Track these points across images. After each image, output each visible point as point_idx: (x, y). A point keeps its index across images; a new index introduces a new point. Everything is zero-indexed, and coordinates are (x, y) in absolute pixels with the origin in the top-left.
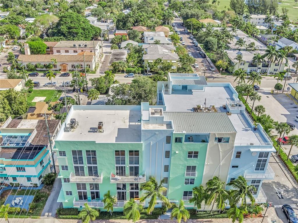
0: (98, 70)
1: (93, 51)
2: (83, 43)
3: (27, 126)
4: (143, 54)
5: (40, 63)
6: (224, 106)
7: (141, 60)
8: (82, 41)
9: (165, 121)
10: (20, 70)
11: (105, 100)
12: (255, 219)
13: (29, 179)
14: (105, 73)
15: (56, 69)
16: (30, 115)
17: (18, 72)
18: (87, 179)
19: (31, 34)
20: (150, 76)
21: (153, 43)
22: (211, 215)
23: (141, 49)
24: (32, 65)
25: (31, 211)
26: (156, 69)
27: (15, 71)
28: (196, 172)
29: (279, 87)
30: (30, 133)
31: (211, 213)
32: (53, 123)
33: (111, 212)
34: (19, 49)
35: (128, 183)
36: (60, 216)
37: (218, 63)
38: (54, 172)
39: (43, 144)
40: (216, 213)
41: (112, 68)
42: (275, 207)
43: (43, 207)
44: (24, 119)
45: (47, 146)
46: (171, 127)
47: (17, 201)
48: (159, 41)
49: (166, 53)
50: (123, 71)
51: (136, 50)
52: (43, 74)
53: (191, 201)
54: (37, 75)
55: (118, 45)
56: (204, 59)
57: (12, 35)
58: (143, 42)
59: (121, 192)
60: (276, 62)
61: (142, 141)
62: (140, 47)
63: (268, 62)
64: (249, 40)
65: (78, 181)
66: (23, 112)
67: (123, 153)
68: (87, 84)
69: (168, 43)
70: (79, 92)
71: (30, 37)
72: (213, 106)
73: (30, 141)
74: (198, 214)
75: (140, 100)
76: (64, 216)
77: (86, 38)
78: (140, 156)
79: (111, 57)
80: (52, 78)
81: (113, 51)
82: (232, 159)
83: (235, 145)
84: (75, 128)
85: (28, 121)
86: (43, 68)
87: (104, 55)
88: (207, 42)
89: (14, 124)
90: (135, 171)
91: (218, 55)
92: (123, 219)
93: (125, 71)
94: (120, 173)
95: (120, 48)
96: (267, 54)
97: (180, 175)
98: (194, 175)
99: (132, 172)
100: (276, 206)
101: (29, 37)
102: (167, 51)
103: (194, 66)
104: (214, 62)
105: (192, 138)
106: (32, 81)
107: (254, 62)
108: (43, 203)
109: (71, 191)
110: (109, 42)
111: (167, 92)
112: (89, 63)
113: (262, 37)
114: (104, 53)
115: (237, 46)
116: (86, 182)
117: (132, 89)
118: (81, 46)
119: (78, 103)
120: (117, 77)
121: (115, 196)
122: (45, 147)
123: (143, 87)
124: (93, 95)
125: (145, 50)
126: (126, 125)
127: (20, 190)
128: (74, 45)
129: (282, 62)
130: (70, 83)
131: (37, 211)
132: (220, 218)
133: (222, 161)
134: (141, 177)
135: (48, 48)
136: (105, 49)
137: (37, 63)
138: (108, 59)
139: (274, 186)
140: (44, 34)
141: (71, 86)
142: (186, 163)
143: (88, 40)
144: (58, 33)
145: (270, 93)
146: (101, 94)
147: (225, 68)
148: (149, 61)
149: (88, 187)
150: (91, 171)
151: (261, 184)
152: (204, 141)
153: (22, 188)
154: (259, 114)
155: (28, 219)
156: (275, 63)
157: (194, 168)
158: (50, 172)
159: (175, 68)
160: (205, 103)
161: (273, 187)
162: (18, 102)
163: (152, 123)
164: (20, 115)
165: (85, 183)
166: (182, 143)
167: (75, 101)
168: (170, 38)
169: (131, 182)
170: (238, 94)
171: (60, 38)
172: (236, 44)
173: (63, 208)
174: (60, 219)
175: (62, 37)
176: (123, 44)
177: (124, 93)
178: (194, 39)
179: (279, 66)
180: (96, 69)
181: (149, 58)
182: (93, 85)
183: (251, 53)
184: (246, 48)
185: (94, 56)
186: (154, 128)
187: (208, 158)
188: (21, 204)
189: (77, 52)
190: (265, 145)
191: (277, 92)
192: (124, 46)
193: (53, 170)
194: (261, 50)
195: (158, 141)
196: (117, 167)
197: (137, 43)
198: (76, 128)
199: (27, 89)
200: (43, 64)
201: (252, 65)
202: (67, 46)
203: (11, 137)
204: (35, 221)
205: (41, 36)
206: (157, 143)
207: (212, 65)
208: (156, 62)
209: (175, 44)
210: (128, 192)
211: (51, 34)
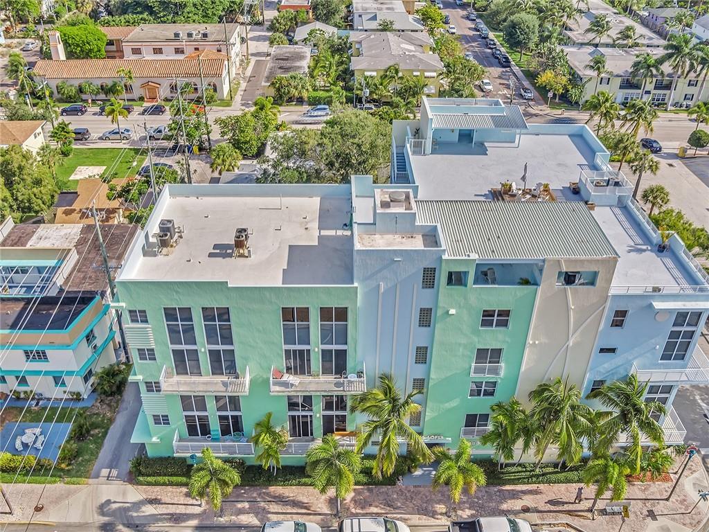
0: (238, 98)
1: (223, 48)
2: (197, 29)
3: (52, 241)
4: (352, 55)
5: (91, 81)
6: (573, 186)
7: (346, 71)
8: (196, 25)
9: (418, 224)
10: (41, 99)
11: (256, 172)
12: (652, 484)
13: (58, 380)
14: (256, 104)
15: (130, 96)
16: (63, 213)
17: (35, 105)
18: (207, 383)
19: (70, 10)
20: (370, 111)
21: (375, 28)
22: (538, 476)
23: (345, 43)
24: (71, 86)
25: (63, 466)
26: (385, 93)
27: (28, 101)
28: (502, 364)
29: (699, 139)
30: (62, 260)
31: (537, 470)
32: (122, 234)
33: (274, 468)
34: (38, 49)
35: (318, 394)
36: (141, 478)
37: (544, 79)
38: (123, 359)
39: (93, 289)
40: (550, 470)
41: (272, 92)
42: (703, 453)
43: (95, 454)
44: (47, 223)
45: (103, 294)
46: (436, 243)
47: (28, 437)
48: (391, 23)
49: (411, 54)
50: (300, 101)
51: (332, 46)
52: (97, 109)
53: (486, 439)
54: (83, 113)
55: (287, 35)
56: (504, 70)
57: (21, 13)
58: (351, 27)
59: (299, 416)
60: (692, 75)
61: (355, 281)
62: (343, 40)
63: (670, 75)
64: (621, 22)
65: (184, 390)
66: (42, 205)
67: (304, 314)
68: (208, 133)
69: (414, 29)
70: (187, 154)
71: (67, 16)
72: (546, 186)
73: (59, 280)
74: (503, 473)
75: (347, 172)
76: (149, 479)
77: (206, 17)
78: (350, 323)
79: (269, 64)
80: (120, 118)
81: (273, 50)
82: (601, 328)
83: (612, 292)
84: (172, 246)
85: (57, 229)
86: (98, 93)
87: (253, 60)
88: (514, 25)
89: (20, 237)
90: (337, 363)
91: (542, 57)
92: (305, 484)
93: (306, 99)
94: (295, 368)
95: (291, 41)
96: (670, 56)
97: (458, 372)
98: (495, 371)
99: (327, 365)
100: (706, 449)
101: (63, 19)
102: (412, 48)
103: (479, 86)
104: (531, 76)
105: (494, 273)
106: (70, 126)
107: (634, 76)
108: (96, 443)
109: (166, 414)
110: (265, 30)
111: (418, 148)
112: (214, 80)
113: (651, 14)
114: (252, 55)
115: (591, 36)
116: (206, 392)
117: (326, 141)
118: (194, 36)
119: (186, 180)
120: (286, 114)
121: (283, 428)
122: (98, 297)
123: (354, 137)
124: (223, 161)
125: (357, 46)
126: (311, 238)
127: (36, 408)
128: (177, 35)
129: (705, 76)
130: (167, 129)
131: (80, 464)
132: (559, 482)
133: (574, 336)
134: (352, 377)
135: (110, 43)
136: (254, 46)
137: (82, 81)
138: (263, 69)
139: (697, 397)
140: (101, 9)
141: (168, 138)
142: (476, 339)
143: (211, 23)
144: (135, 5)
145: (676, 156)
146: (245, 157)
147: (561, 91)
148: (367, 74)
149: (211, 405)
150: (217, 361)
151: (672, 397)
152: (526, 282)
153: (41, 403)
154: (652, 209)
155: (56, 485)
156: (688, 79)
157: (496, 354)
158: (114, 360)
159: (433, 91)
160: (524, 178)
161: (695, 400)
162: (29, 180)
163: (382, 233)
164: (37, 212)
165: (201, 394)
166: (466, 286)
167: (179, 177)
168: (418, 17)
169: (325, 391)
170: (608, 153)
171: (141, 19)
172: (588, 30)
173: (148, 458)
174: (139, 487)
175: (145, 15)
176: (301, 33)
177: (303, 154)
178: (478, 20)
179: (698, 88)
180: (233, 96)
181: (366, 67)
182: (223, 134)
183: (626, 52)
184: (614, 41)
185: (226, 62)
186: (389, 245)
187: (535, 328)
188: (38, 445)
189: (182, 52)
190: (691, 292)
191: (693, 152)
192: (303, 38)
193: (123, 354)
194: (651, 46)
195: (399, 280)
196: (287, 352)
197: (335, 30)
198: (175, 245)
199: (54, 145)
200: (99, 83)
201: (629, 84)
202: (158, 37)
203: (12, 270)
204: (75, 491)
205: (94, 15)
206: (398, 286)
207: (526, 84)
208: (386, 76)
209: (431, 32)
210: (318, 415)
211: (119, 7)
